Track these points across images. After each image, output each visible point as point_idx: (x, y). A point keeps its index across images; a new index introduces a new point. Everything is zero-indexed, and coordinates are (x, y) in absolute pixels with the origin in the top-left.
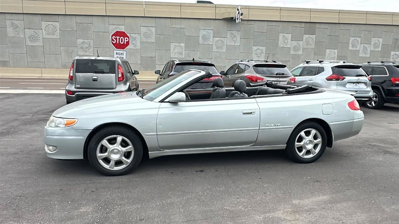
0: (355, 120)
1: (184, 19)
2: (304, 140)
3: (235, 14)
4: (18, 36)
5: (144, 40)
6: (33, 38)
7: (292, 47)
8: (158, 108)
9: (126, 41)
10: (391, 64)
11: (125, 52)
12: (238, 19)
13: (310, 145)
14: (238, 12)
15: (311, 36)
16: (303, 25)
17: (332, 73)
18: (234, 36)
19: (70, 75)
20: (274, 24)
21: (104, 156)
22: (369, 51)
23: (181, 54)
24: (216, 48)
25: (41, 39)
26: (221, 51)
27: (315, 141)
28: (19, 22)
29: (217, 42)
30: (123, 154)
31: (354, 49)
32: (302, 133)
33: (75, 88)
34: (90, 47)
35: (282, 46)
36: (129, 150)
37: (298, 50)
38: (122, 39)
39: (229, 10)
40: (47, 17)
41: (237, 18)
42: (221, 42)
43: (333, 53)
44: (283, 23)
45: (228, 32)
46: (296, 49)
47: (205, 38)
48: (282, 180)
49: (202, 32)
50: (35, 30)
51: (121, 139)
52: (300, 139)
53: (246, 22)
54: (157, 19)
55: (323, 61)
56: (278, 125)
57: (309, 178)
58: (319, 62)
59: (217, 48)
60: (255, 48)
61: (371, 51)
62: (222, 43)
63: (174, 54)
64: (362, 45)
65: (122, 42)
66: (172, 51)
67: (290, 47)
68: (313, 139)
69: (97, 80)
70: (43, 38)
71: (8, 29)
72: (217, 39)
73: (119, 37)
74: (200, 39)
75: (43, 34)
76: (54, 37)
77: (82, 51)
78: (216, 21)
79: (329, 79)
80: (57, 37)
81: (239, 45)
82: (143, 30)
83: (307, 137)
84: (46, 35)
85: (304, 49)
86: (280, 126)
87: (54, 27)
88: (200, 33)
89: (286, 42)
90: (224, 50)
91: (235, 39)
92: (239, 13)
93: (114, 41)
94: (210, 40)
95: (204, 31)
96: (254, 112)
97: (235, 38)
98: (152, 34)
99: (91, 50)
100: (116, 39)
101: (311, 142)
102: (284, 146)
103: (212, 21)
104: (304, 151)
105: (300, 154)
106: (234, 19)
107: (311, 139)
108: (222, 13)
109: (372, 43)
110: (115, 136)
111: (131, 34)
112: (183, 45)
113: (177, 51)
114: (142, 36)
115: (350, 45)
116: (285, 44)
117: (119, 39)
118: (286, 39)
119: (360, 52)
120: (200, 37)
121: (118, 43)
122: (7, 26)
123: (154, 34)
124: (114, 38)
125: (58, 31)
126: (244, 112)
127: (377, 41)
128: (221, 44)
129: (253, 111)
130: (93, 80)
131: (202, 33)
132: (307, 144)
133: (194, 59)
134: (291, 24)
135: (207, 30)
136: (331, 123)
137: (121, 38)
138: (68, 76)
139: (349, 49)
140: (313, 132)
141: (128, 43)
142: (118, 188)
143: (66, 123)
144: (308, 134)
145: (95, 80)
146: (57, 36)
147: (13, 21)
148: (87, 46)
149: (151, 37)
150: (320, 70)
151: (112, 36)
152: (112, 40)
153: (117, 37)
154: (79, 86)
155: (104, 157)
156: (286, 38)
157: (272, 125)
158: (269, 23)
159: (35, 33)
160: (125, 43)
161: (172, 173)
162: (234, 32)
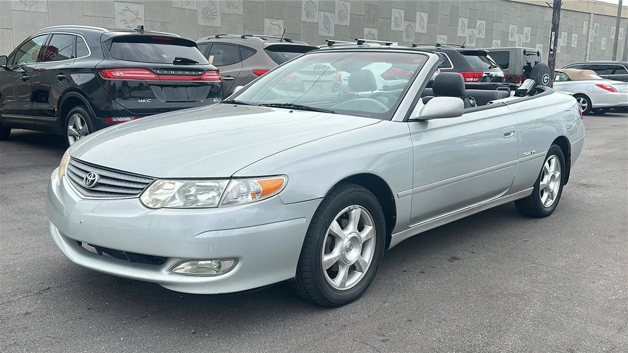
10: (455, 49)
22: (332, 26)
31: (310, 20)
43: (276, 26)
61: (336, 26)
64: (322, 13)
109: (337, 11)
115: (304, 13)
119: (319, 26)
127: (343, 7)
139: (302, 20)
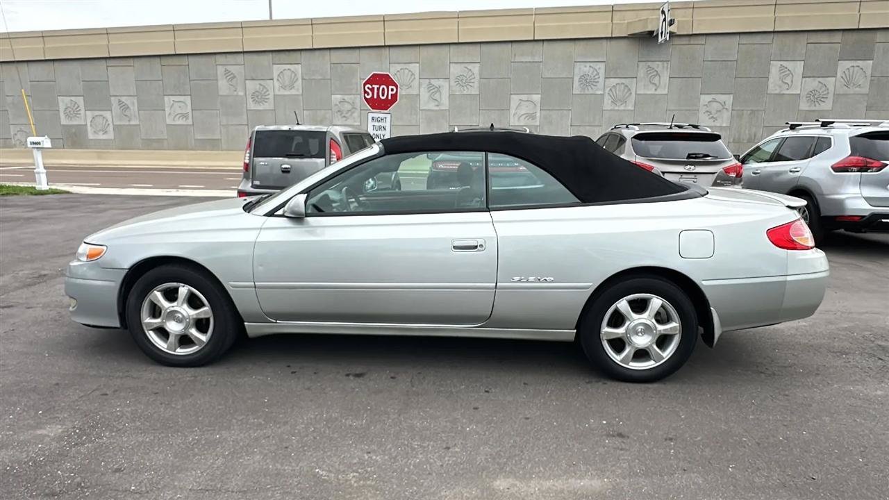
0: (789, 278)
1: (541, 43)
2: (627, 323)
3: (656, 23)
4: (235, 93)
5: (457, 90)
6: (259, 97)
7: (804, 94)
8: (258, 229)
9: (390, 93)
11: (389, 116)
12: (662, 33)
13: (645, 336)
14: (662, 18)
15: (860, 63)
16: (838, 38)
17: (850, 152)
18: (655, 73)
19: (245, 163)
20: (758, 39)
21: (156, 323)
23: (533, 117)
24: (610, 102)
25: (271, 97)
26: (622, 108)
27: (661, 328)
28: (237, 67)
29: (613, 90)
30: (192, 322)
32: (623, 305)
33: (252, 187)
34: (354, 110)
35: (777, 92)
36: (202, 316)
37: (822, 99)
38: (383, 89)
39: (644, 15)
40: (283, 56)
41: (660, 31)
42: (625, 88)
44: (781, 36)
45: (641, 64)
46: (814, 97)
47: (586, 81)
48: (527, 419)
49: (580, 69)
50: (262, 82)
51: (186, 291)
52: (617, 320)
53: (685, 41)
54: (484, 47)
55: (833, 122)
56: (547, 279)
57: (605, 422)
58: (822, 125)
59: (614, 102)
60: (705, 99)
62: (626, 91)
63: (516, 119)
65: (383, 95)
66: (513, 111)
67: (799, 92)
68: (654, 321)
69: (289, 172)
70: (274, 95)
71: (220, 83)
72: (614, 81)
73: (378, 86)
74: (576, 83)
75: (274, 87)
76: (293, 92)
77: (340, 117)
78: (614, 43)
79: (839, 168)
80: (297, 93)
81: (666, 92)
82: (455, 70)
83: (635, 316)
84: (279, 90)
85: (837, 96)
86: (552, 282)
87: (293, 75)
88: (576, 70)
89: (789, 82)
90: (630, 107)
91: (656, 80)
92: (665, 20)
93: (368, 94)
94: (598, 84)
95: (586, 67)
96: (481, 246)
97: (657, 78)
98: (473, 77)
99: (356, 114)
100: (372, 90)
101: (647, 329)
102: (569, 333)
103: (604, 42)
104: (628, 351)
105: (617, 358)
106: (655, 34)
107: (649, 323)
108: (628, 23)
110: (174, 284)
111: (432, 80)
112: (537, 98)
113: (523, 111)
114: (453, 83)
116: (786, 86)
117: (378, 89)
118: (788, 75)
120: (576, 79)
121: (375, 97)
122: (219, 77)
123: (477, 78)
124: (368, 88)
125: (300, 80)
126: (456, 244)
128: (624, 91)
129: (480, 242)
130: (283, 172)
131: (582, 69)
132: (637, 334)
133: (492, 125)
134: (803, 37)
135: (591, 64)
136: (704, 282)
137: (382, 87)
138: (243, 164)
140: (656, 302)
141: (395, 97)
142: (157, 393)
143: (88, 253)
144: (639, 307)
145: (286, 171)
146: (298, 89)
147: (228, 67)
148: (349, 107)
149: (470, 84)
150: (820, 145)
151: (365, 85)
152: (365, 92)
153: (374, 86)
154: (257, 183)
155: (155, 326)
156: (788, 72)
157: (531, 279)
158: (745, 40)
159: (261, 87)
160: (390, 98)
161: (293, 373)
162: (654, 65)
